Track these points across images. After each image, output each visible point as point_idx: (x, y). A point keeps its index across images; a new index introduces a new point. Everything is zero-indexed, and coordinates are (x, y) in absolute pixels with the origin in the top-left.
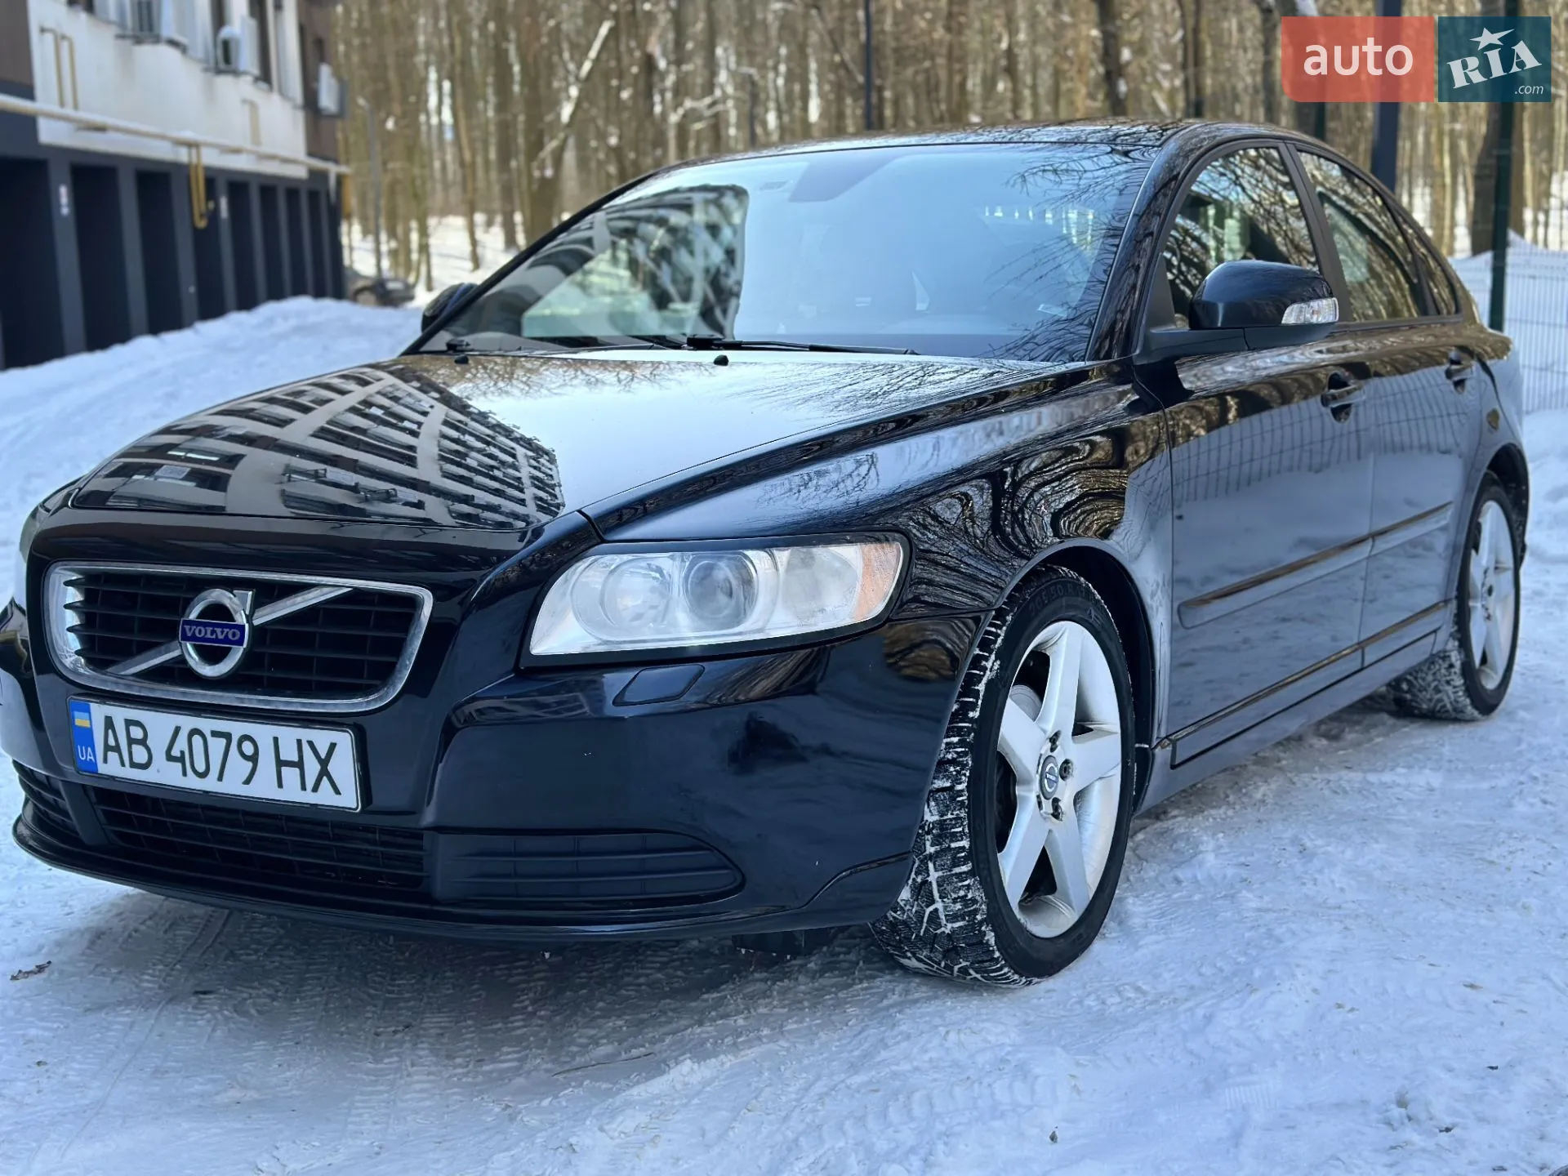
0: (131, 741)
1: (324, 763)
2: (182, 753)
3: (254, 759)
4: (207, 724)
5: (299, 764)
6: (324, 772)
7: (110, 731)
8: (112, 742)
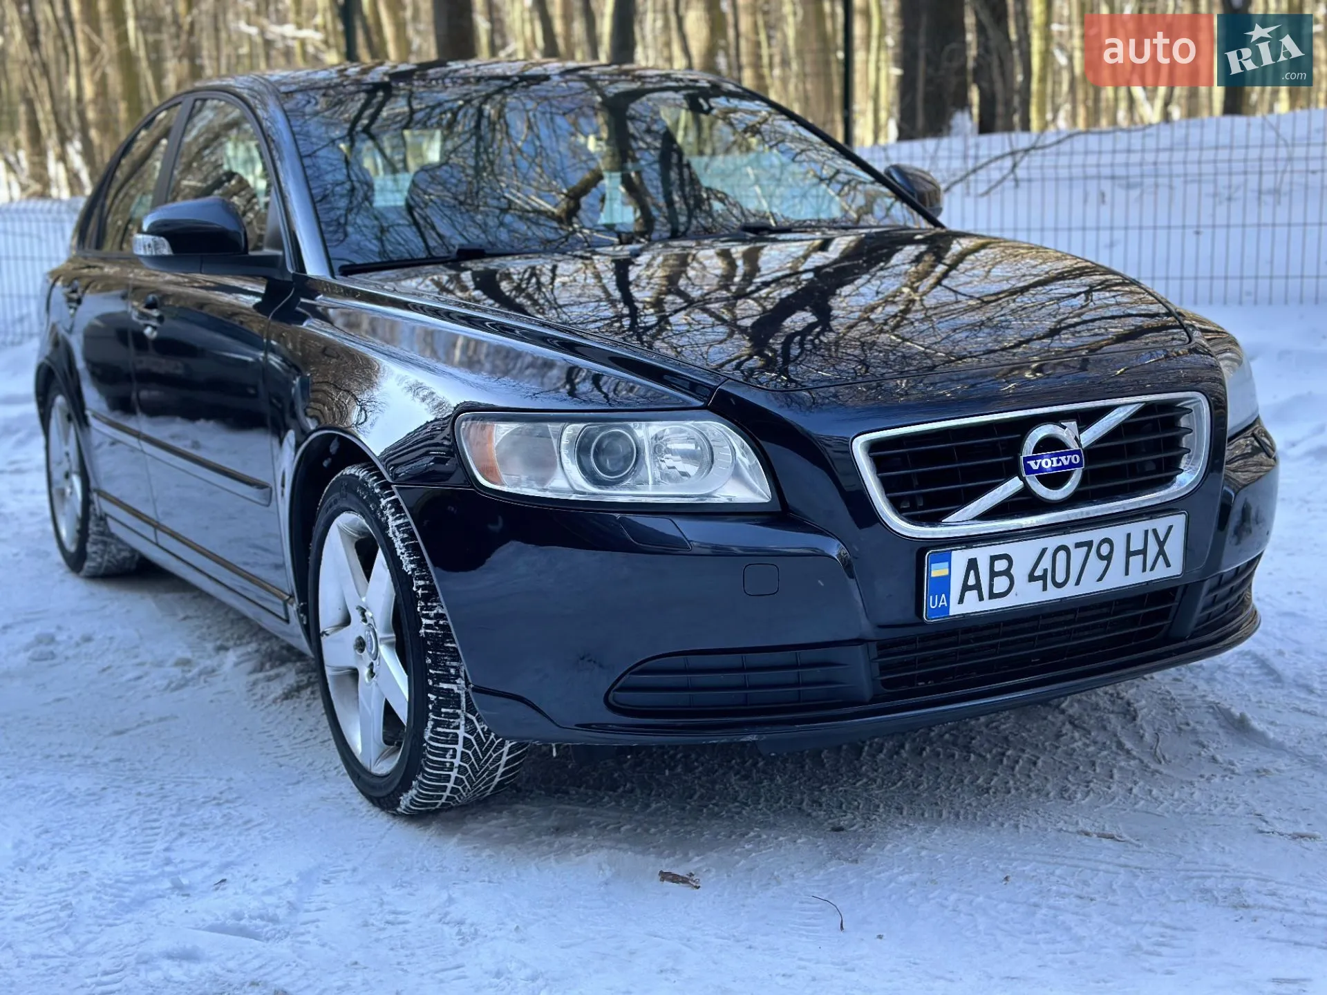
0: (993, 574)
1: (1161, 544)
2: (1046, 571)
3: (1108, 558)
4: (1069, 539)
5: (1143, 552)
6: (1161, 552)
7: (972, 573)
8: (972, 581)
